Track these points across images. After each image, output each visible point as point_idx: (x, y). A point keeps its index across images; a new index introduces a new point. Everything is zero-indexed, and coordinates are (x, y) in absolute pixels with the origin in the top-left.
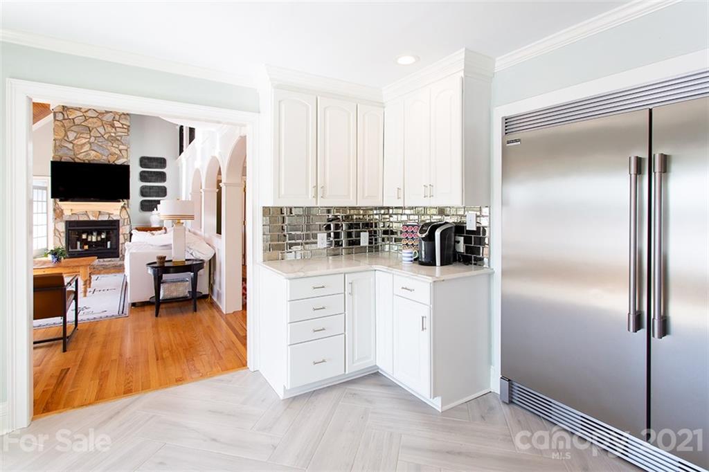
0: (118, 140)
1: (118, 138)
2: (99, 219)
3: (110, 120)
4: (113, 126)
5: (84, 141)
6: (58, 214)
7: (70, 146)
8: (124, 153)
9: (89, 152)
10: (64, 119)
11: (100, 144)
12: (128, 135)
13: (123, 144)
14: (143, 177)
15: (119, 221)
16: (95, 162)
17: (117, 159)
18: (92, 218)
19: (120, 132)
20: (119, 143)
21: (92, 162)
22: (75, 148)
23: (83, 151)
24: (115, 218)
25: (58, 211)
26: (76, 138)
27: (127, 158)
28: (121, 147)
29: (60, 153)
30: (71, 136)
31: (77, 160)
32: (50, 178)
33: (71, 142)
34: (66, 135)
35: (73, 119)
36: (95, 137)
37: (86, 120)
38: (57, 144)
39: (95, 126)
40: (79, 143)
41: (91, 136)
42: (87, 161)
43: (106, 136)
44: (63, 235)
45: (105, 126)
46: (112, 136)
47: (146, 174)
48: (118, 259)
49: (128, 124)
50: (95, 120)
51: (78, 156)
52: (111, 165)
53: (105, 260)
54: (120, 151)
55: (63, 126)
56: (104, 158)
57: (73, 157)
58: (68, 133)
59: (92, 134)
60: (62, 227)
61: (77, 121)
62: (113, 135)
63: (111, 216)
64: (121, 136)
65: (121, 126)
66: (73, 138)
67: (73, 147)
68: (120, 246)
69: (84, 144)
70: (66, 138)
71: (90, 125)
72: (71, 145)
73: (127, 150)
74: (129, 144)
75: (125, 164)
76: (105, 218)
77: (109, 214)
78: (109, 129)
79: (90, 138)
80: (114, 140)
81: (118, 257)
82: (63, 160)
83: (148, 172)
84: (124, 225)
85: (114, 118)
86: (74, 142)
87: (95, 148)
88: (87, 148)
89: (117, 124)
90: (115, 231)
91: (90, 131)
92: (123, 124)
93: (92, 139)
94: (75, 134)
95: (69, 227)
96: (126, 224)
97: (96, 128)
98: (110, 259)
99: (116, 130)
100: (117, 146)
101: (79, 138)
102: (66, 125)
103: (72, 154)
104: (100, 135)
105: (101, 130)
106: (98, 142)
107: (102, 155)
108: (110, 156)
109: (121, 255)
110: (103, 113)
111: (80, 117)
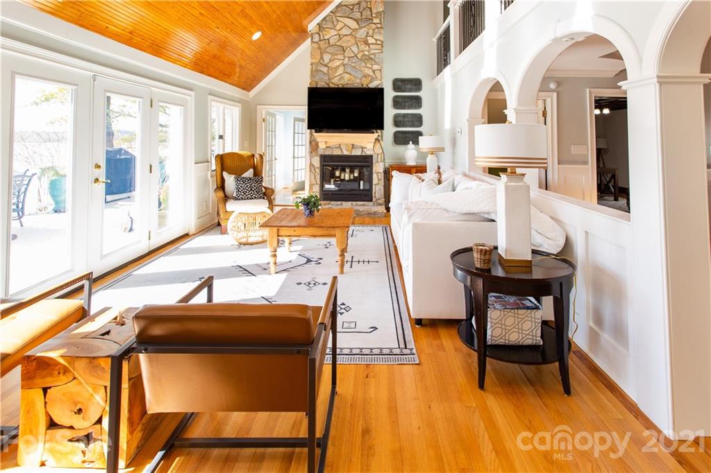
0: (371, 59)
1: (372, 56)
2: (353, 154)
3: (364, 36)
4: (366, 43)
5: (337, 63)
6: (314, 146)
7: (325, 70)
8: (378, 73)
9: (343, 75)
10: (320, 40)
11: (353, 65)
12: (382, 52)
13: (376, 63)
14: (397, 103)
15: (372, 156)
16: (349, 86)
17: (371, 82)
18: (346, 153)
19: (374, 49)
20: (373, 63)
21: (345, 86)
22: (330, 72)
23: (337, 74)
24: (368, 153)
25: (313, 143)
26: (331, 61)
27: (381, 80)
28: (375, 67)
29: (316, 79)
30: (327, 58)
31: (332, 86)
32: (307, 107)
33: (326, 66)
34: (322, 58)
35: (328, 39)
36: (349, 58)
37: (340, 39)
38: (314, 69)
39: (349, 44)
40: (333, 66)
41: (344, 57)
42: (340, 86)
43: (359, 56)
44: (318, 171)
45: (359, 44)
46: (366, 55)
47: (400, 100)
48: (371, 203)
49: (382, 39)
50: (349, 38)
51: (332, 81)
52: (365, 88)
53: (359, 203)
54: (374, 72)
55: (320, 48)
56: (358, 81)
57: (328, 82)
58: (324, 56)
59: (346, 54)
60: (317, 162)
61: (332, 41)
62: (366, 53)
63: (364, 150)
64: (374, 54)
65: (374, 42)
66: (328, 61)
67: (328, 71)
68: (374, 186)
69: (338, 67)
70: (321, 61)
71: (343, 45)
72: (326, 68)
73: (380, 70)
74: (383, 63)
75: (379, 87)
76: (358, 152)
77: (363, 148)
78: (363, 47)
79: (343, 60)
80: (367, 59)
81: (371, 200)
82: (318, 86)
83: (402, 97)
84: (377, 162)
85: (369, 33)
86: (329, 65)
87: (349, 70)
88: (340, 71)
89: (371, 40)
90: (368, 169)
91: (344, 51)
92: (376, 40)
93: (346, 61)
94: (330, 56)
95: (324, 162)
96: (379, 160)
97: (349, 47)
98: (363, 203)
99: (369, 47)
100: (370, 66)
101: (333, 60)
102: (322, 47)
103: (327, 78)
104: (353, 55)
105: (355, 49)
106: (352, 63)
107: (356, 78)
108: (363, 78)
109: (374, 199)
110: (357, 29)
111: (335, 37)
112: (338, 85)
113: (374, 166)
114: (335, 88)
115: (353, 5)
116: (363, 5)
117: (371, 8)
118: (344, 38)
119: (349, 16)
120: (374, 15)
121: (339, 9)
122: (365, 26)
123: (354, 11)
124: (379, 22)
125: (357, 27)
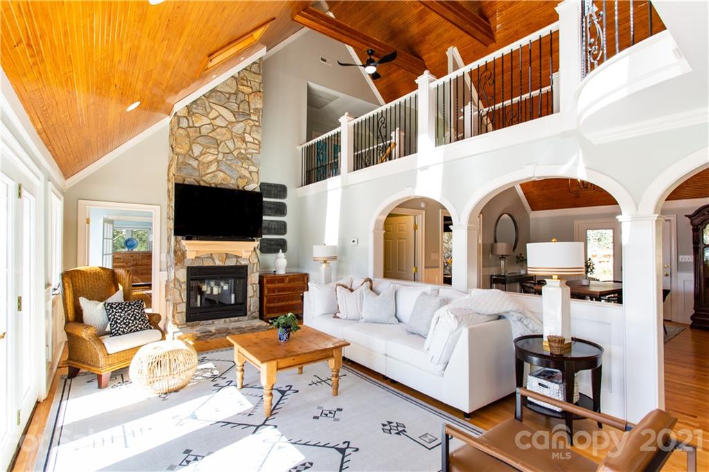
0: (248, 159)
1: (248, 156)
2: (226, 265)
3: (241, 131)
4: (244, 140)
5: (211, 158)
6: (179, 256)
7: (195, 164)
8: (255, 176)
9: (217, 173)
10: (189, 127)
11: (228, 162)
12: (259, 153)
13: (253, 165)
15: (247, 266)
16: (223, 187)
17: (247, 184)
18: (218, 263)
19: (252, 149)
20: (250, 163)
21: (219, 186)
22: (201, 167)
23: (209, 171)
24: (243, 263)
25: (179, 253)
26: (202, 154)
27: (257, 183)
28: (252, 168)
29: (183, 174)
30: (197, 150)
31: (202, 184)
33: (196, 159)
34: (191, 149)
35: (199, 127)
36: (224, 154)
37: (214, 130)
38: (181, 160)
39: (224, 138)
40: (205, 161)
41: (218, 152)
42: (213, 185)
43: (235, 153)
44: (184, 286)
45: (235, 140)
46: (242, 154)
48: (246, 318)
49: (259, 138)
50: (224, 131)
51: (204, 178)
52: (241, 191)
53: (232, 319)
54: (250, 173)
55: (188, 136)
56: (233, 181)
57: (198, 179)
58: (194, 147)
59: (220, 149)
60: (182, 275)
61: (204, 131)
62: (243, 151)
63: (239, 260)
64: (251, 154)
65: (251, 140)
66: (199, 154)
67: (198, 166)
68: (248, 299)
69: (210, 163)
70: (190, 153)
71: (218, 137)
72: (197, 162)
73: (257, 173)
74: (260, 165)
75: (256, 190)
76: (232, 262)
77: (237, 257)
78: (239, 144)
79: (217, 155)
80: (243, 158)
81: (246, 315)
82: (186, 183)
83: (267, 202)
84: (253, 272)
85: (245, 129)
86: (200, 159)
87: (223, 168)
88: (213, 167)
89: (248, 138)
90: (242, 280)
91: (218, 145)
92: (254, 139)
93: (220, 157)
94: (202, 148)
95: (192, 275)
96: (255, 271)
97: (224, 141)
98: (237, 318)
99: (246, 145)
100: (247, 167)
101: (204, 154)
102: (191, 134)
103: (197, 174)
104: (228, 151)
105: (230, 144)
106: (227, 160)
107: (231, 177)
108: (240, 179)
109: (249, 313)
110: (233, 123)
111: (208, 126)
112: (210, 184)
113: (249, 276)
114: (207, 187)
115: (230, 94)
116: (241, 96)
117: (248, 102)
118: (218, 130)
119: (225, 105)
120: (252, 111)
121: (214, 94)
122: (242, 121)
123: (231, 100)
124: (257, 119)
125: (234, 120)
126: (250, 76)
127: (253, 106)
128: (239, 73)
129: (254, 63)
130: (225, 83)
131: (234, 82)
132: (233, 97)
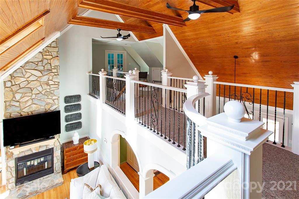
0: (52, 93)
1: (52, 92)
2: (40, 151)
3: (46, 80)
4: (48, 84)
5: (27, 99)
6: (9, 154)
8: (56, 101)
9: (32, 106)
10: (12, 86)
11: (39, 98)
12: (58, 89)
13: (55, 96)
15: (53, 148)
16: (36, 112)
17: (51, 107)
18: (34, 152)
19: (54, 88)
20: (53, 95)
21: (33, 113)
22: (21, 105)
23: (27, 106)
24: (50, 147)
26: (21, 98)
27: (58, 105)
28: (54, 98)
30: (18, 97)
33: (18, 101)
34: (14, 97)
35: (19, 84)
36: (36, 94)
37: (29, 83)
38: (7, 105)
39: (35, 86)
40: (23, 101)
41: (32, 94)
43: (43, 92)
44: (14, 169)
45: (43, 86)
46: (48, 91)
47: (69, 107)
48: (53, 174)
49: (58, 81)
50: (35, 82)
51: (24, 110)
53: (44, 177)
54: (53, 101)
55: (12, 90)
56: (42, 107)
57: (20, 111)
58: (16, 95)
59: (33, 92)
60: (12, 163)
61: (22, 85)
63: (47, 146)
64: (53, 90)
65: (53, 83)
67: (20, 105)
69: (27, 101)
70: (14, 99)
71: (31, 87)
72: (18, 103)
73: (58, 99)
74: (59, 95)
75: (57, 110)
76: (43, 149)
77: (46, 146)
78: (45, 87)
79: (32, 96)
80: (49, 94)
84: (57, 151)
85: (49, 78)
86: (20, 101)
87: (35, 102)
88: (30, 103)
89: (51, 83)
90: (50, 156)
91: (32, 91)
92: (54, 82)
93: (34, 96)
94: (21, 95)
95: (18, 161)
96: (58, 149)
97: (36, 88)
98: (47, 176)
99: (50, 87)
100: (51, 97)
101: (23, 98)
103: (19, 109)
104: (39, 92)
105: (40, 89)
106: (38, 97)
107: (41, 106)
108: (46, 105)
109: (55, 171)
110: (41, 77)
111: (25, 82)
112: (28, 113)
113: (54, 153)
115: (38, 62)
116: (45, 61)
117: (50, 64)
118: (31, 83)
119: (35, 69)
120: (53, 68)
121: (27, 64)
122: (46, 75)
123: (39, 65)
124: (56, 71)
125: (42, 75)
126: (50, 49)
127: (53, 65)
128: (43, 49)
129: (53, 42)
130: (35, 57)
131: (41, 54)
132: (40, 64)
